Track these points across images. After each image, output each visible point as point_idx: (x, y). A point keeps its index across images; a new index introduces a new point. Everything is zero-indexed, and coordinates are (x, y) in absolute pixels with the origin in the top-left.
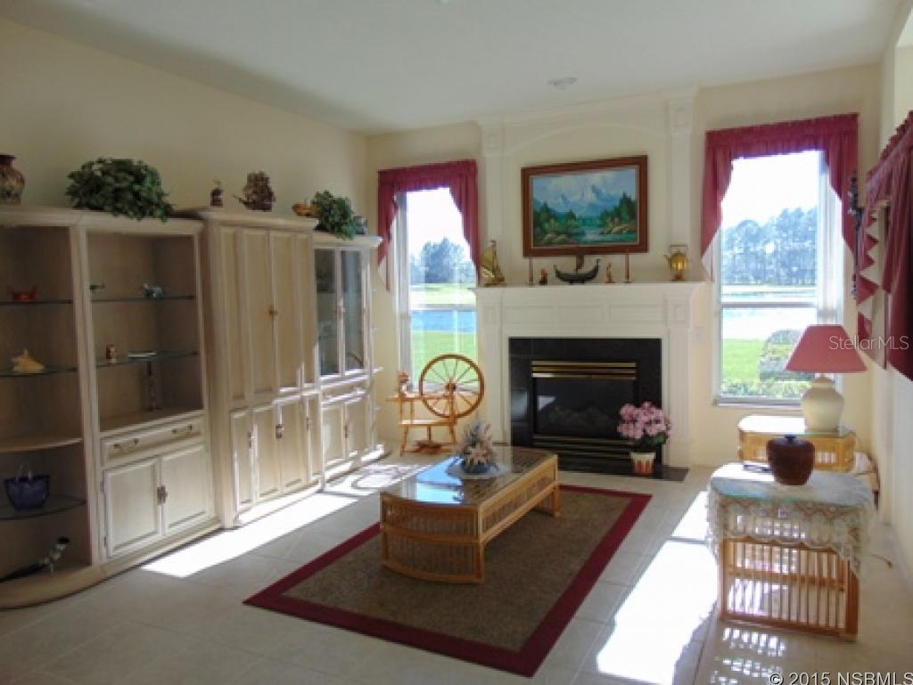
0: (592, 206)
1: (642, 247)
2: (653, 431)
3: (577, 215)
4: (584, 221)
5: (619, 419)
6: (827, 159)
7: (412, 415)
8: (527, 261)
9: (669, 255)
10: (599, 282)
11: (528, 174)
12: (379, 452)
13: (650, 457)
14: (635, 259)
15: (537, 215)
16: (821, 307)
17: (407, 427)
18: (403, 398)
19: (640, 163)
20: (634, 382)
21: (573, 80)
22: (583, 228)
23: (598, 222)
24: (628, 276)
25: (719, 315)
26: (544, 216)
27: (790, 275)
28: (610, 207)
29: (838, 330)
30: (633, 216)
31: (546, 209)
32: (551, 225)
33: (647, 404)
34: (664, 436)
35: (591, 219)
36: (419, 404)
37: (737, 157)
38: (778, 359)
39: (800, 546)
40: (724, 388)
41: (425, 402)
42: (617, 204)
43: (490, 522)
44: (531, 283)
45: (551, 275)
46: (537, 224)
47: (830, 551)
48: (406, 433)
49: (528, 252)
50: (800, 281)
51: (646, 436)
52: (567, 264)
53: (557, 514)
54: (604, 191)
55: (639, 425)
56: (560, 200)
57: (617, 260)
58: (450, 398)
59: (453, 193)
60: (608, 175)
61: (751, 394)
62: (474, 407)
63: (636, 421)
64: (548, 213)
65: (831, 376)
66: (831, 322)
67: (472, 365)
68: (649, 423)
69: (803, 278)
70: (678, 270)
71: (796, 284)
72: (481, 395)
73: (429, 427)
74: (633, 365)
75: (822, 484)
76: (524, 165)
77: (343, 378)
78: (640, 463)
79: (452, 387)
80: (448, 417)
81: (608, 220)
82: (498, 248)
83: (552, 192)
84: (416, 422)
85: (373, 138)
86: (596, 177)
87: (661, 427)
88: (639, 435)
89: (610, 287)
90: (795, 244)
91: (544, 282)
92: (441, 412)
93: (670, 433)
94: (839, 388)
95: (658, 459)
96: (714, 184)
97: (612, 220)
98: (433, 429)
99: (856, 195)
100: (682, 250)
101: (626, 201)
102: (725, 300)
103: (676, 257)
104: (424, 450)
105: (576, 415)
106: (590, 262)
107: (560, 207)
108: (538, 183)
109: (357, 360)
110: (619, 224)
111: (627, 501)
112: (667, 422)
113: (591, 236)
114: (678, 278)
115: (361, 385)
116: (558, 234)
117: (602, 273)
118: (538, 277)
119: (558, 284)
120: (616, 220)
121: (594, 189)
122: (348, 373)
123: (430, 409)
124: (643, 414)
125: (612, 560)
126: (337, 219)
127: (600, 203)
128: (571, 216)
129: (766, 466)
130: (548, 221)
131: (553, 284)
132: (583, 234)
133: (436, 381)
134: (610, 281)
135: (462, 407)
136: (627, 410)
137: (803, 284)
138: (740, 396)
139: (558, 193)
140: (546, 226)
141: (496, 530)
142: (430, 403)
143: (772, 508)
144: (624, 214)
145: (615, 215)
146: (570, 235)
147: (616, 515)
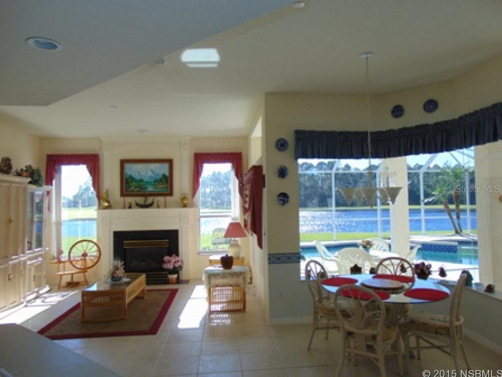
0: (150, 177)
1: (171, 194)
2: (177, 265)
3: (144, 180)
4: (147, 183)
5: (164, 262)
6: (233, 166)
7: (64, 269)
8: (123, 198)
9: (181, 197)
10: (154, 208)
11: (123, 162)
12: (47, 288)
13: (175, 276)
14: (168, 198)
15: (127, 179)
16: (233, 216)
17: (61, 275)
18: (60, 262)
19: (170, 162)
20: (168, 248)
21: (147, 131)
22: (147, 186)
23: (153, 183)
24: (166, 206)
25: (199, 220)
26: (130, 180)
27: (217, 204)
28: (158, 178)
29: (238, 224)
30: (167, 182)
31: (131, 177)
32: (133, 184)
33: (174, 255)
34: (181, 267)
35: (150, 182)
36: (68, 264)
37: (205, 163)
38: (218, 238)
39: (231, 285)
40: (201, 248)
41: (71, 262)
42: (161, 177)
43: (130, 294)
44: (124, 208)
45: (134, 205)
46: (127, 183)
47: (238, 286)
48: (61, 278)
49: (123, 194)
50: (222, 207)
51: (174, 267)
52: (140, 200)
53: (145, 298)
54: (155, 171)
55: (172, 263)
56: (137, 174)
57: (161, 199)
58: (85, 260)
59: (88, 168)
60: (157, 165)
61: (211, 250)
62: (96, 263)
63: (170, 262)
64: (132, 179)
65: (237, 239)
66: (236, 221)
67: (96, 244)
68: (176, 262)
69: (223, 205)
70: (185, 203)
71: (220, 208)
72: (99, 258)
73: (72, 274)
74: (168, 241)
75: (235, 268)
76: (122, 158)
77: (34, 252)
78: (172, 279)
79: (85, 255)
80: (83, 269)
81: (157, 183)
82: (109, 193)
83: (133, 170)
84: (66, 272)
85: (43, 139)
86: (153, 166)
87: (180, 263)
88: (172, 267)
89: (158, 210)
90: (219, 189)
91: (130, 207)
92: (79, 267)
93: (183, 266)
94: (240, 243)
95: (178, 278)
96: (197, 172)
97: (159, 183)
98: (75, 275)
99: (242, 180)
100: (186, 196)
101: (164, 176)
102: (201, 215)
103: (184, 198)
104: (71, 286)
105: (143, 263)
106: (150, 200)
107: (137, 177)
108: (128, 166)
109: (39, 244)
110: (162, 185)
111: (170, 291)
112: (182, 261)
113: (150, 189)
114: (185, 206)
115: (40, 256)
116: (136, 187)
117: (155, 204)
118: (127, 205)
119: (136, 208)
120: (160, 183)
121: (151, 170)
122: (36, 250)
123: (74, 266)
124: (173, 259)
125: (170, 308)
126: (37, 178)
127: (154, 176)
128: (142, 180)
129: (221, 265)
130: (131, 182)
131: (134, 208)
132: (147, 188)
133: (77, 252)
134: (158, 207)
135: (89, 264)
136: (166, 258)
137: (223, 209)
138: (207, 250)
139: (135, 171)
140: (131, 184)
141: (133, 297)
142: (74, 263)
143: (224, 276)
144: (164, 181)
145: (160, 181)
146: (141, 188)
147: (167, 296)
